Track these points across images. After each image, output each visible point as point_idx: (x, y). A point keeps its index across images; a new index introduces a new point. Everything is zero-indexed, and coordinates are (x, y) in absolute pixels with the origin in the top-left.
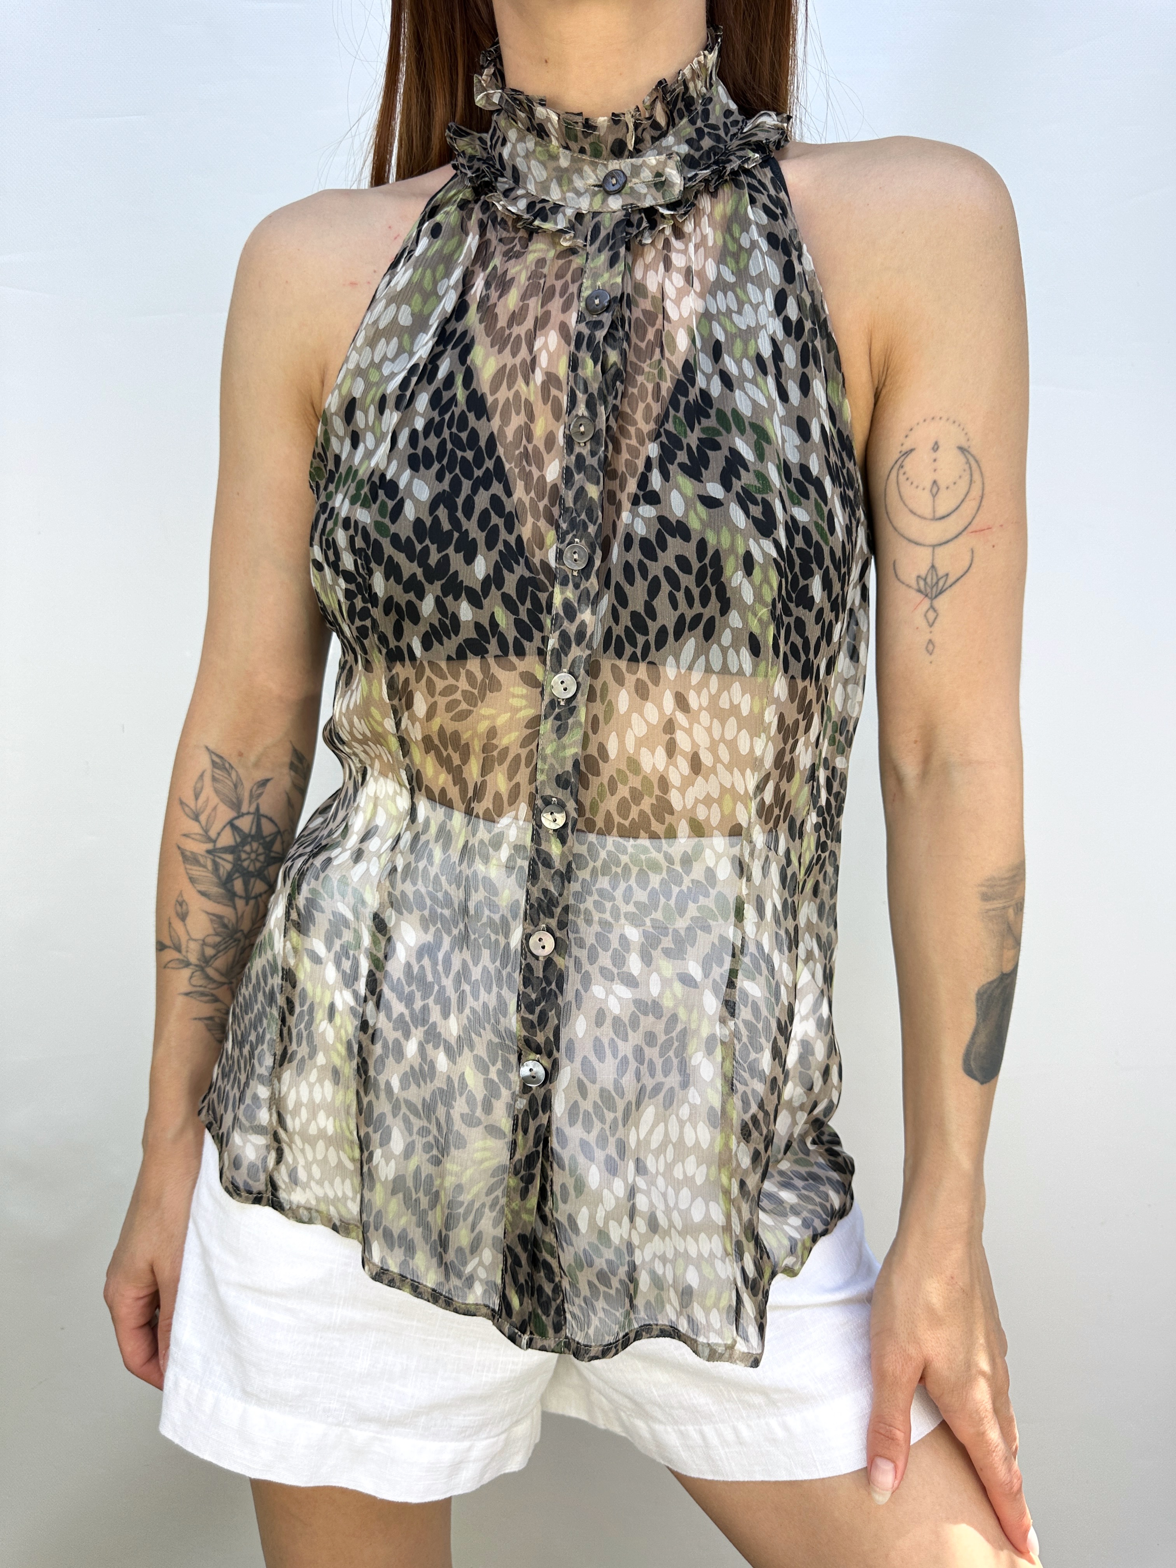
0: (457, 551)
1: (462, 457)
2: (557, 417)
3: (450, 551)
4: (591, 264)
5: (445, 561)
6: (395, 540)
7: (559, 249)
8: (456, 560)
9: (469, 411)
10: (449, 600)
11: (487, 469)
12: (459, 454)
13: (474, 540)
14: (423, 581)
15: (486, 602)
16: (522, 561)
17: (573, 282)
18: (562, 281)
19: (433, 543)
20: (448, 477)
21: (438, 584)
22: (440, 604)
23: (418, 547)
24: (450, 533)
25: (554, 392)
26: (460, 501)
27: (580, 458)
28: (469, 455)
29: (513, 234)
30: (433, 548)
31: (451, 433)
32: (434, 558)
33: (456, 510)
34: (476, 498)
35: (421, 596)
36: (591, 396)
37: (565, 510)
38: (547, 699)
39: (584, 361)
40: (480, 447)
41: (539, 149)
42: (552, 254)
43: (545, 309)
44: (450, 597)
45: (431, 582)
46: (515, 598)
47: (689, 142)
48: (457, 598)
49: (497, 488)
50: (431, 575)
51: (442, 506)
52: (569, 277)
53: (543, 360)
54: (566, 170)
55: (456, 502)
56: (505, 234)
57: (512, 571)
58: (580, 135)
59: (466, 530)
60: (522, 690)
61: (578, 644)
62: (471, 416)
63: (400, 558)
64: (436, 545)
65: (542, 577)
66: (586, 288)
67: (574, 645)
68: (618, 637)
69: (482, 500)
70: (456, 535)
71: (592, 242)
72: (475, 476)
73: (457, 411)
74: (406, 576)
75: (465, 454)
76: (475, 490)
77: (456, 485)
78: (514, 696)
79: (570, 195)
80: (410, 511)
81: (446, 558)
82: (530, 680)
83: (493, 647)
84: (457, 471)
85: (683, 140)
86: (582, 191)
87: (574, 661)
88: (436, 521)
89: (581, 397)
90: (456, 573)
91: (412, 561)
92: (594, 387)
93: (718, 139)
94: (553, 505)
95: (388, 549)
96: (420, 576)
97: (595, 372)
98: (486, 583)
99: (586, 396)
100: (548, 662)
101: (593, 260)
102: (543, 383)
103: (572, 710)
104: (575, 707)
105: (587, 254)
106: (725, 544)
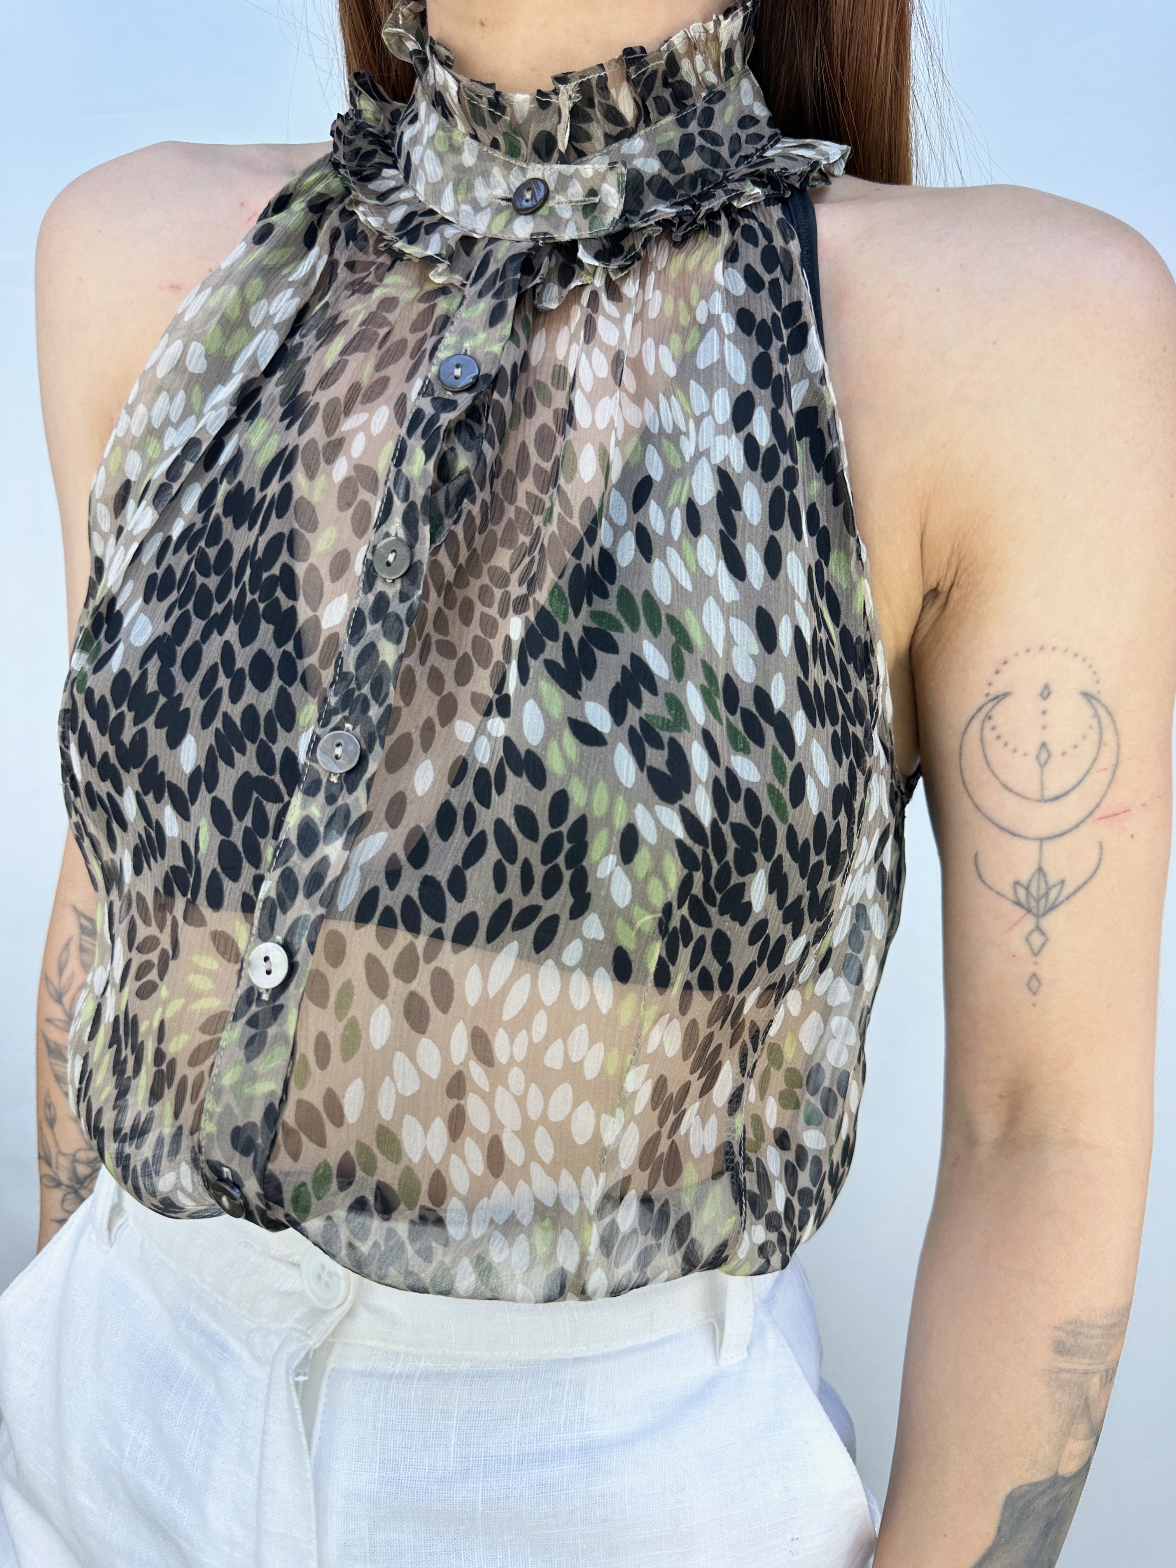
0: (159, 724)
1: (203, 585)
2: (361, 529)
3: (151, 724)
4: (464, 313)
5: (141, 739)
7: (425, 286)
8: (156, 740)
9: (226, 515)
10: (150, 801)
11: (230, 602)
13: (187, 710)
15: (193, 811)
16: (252, 748)
17: (431, 335)
18: (419, 335)
19: (130, 710)
20: (176, 613)
22: (141, 805)
23: (113, 713)
24: (155, 697)
25: (363, 495)
26: (182, 650)
27: (381, 602)
28: (213, 582)
29: (372, 258)
30: (129, 717)
31: (199, 549)
32: (128, 733)
33: (173, 664)
34: (204, 647)
35: (119, 789)
36: (411, 506)
37: (340, 677)
38: (242, 986)
39: (413, 450)
40: (231, 570)
41: (440, 134)
42: (412, 291)
43: (385, 372)
44: (151, 796)
46: (229, 806)
47: (665, 157)
50: (126, 758)
51: (156, 656)
52: (427, 328)
53: (357, 446)
54: (468, 170)
55: (175, 652)
56: (360, 257)
57: (232, 762)
58: (487, 117)
59: (180, 695)
60: (212, 962)
61: (308, 895)
62: (227, 523)
65: (278, 777)
66: (446, 348)
67: (300, 895)
68: (388, 908)
69: (212, 650)
70: (163, 700)
71: (475, 280)
72: (211, 614)
73: (213, 516)
74: (98, 755)
75: (207, 581)
76: (205, 634)
77: (182, 625)
79: (464, 208)
80: (116, 659)
81: (143, 734)
82: (226, 947)
84: (190, 605)
85: (655, 153)
86: (483, 203)
87: (293, 926)
88: (144, 677)
89: (399, 507)
90: (155, 759)
91: (103, 733)
92: (419, 493)
93: (716, 159)
95: (83, 712)
97: (425, 472)
98: (195, 779)
99: (405, 505)
100: (254, 920)
101: (468, 307)
102: (347, 480)
103: (277, 1011)
104: (281, 1007)
105: (464, 297)
106: (599, 809)
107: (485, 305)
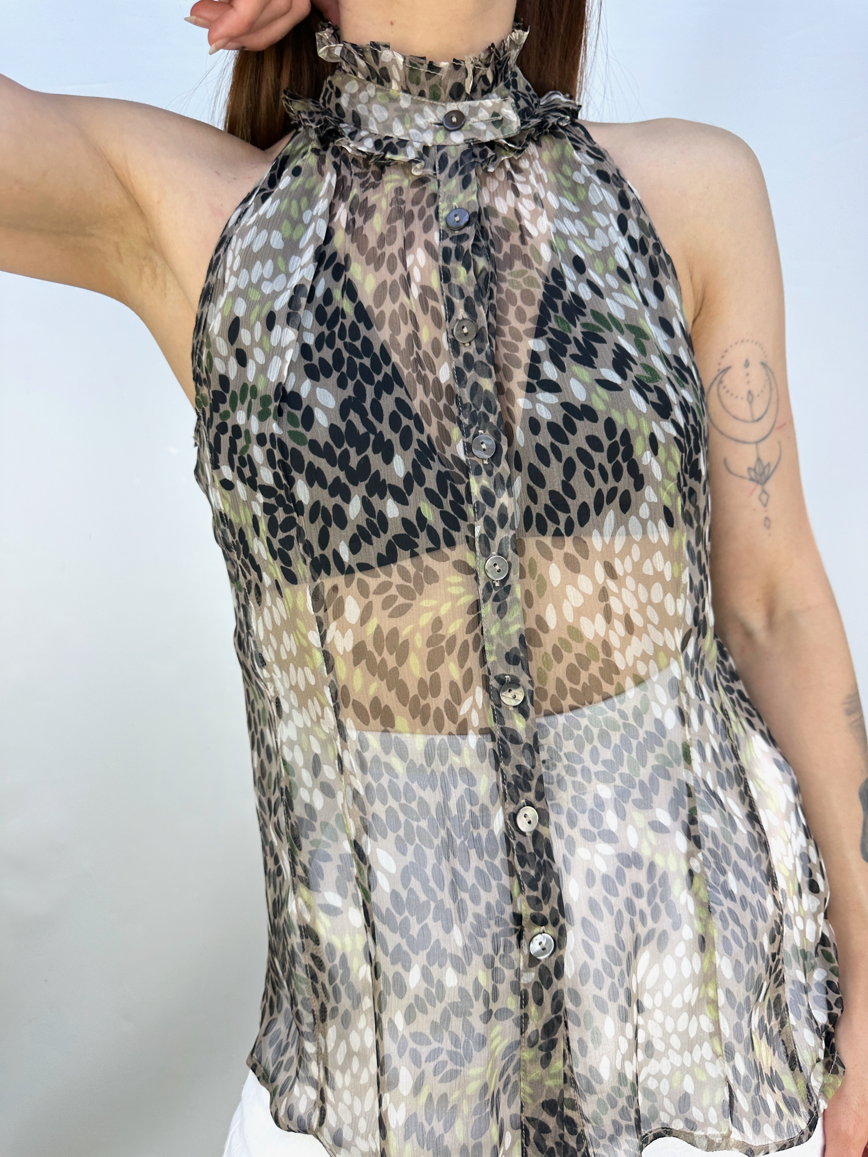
0: (375, 451)
1: (361, 364)
2: (438, 323)
3: (369, 452)
4: (443, 190)
5: (365, 463)
6: (314, 446)
7: (411, 178)
8: (376, 461)
9: (359, 322)
10: (375, 500)
11: (386, 374)
12: (358, 361)
13: (389, 441)
14: (348, 483)
15: (411, 498)
16: (436, 457)
17: (429, 206)
18: (419, 207)
19: (351, 447)
20: (351, 384)
21: (362, 485)
22: (367, 505)
23: (338, 452)
24: (366, 436)
25: (431, 303)
26: (367, 405)
27: (468, 358)
28: (367, 361)
29: (365, 170)
30: (352, 451)
31: (345, 344)
32: (354, 460)
33: (367, 414)
34: (381, 402)
35: (347, 499)
36: (468, 299)
37: (463, 407)
38: (482, 584)
39: (455, 269)
40: (375, 354)
41: (379, 94)
42: (406, 183)
43: (408, 230)
44: (376, 496)
45: (355, 484)
46: (437, 492)
48: (382, 496)
49: (398, 392)
50: (355, 477)
51: (352, 411)
52: (424, 203)
53: (416, 275)
54: (407, 110)
55: (364, 407)
56: (358, 171)
57: (429, 467)
58: (423, 77)
59: (381, 432)
60: (457, 578)
61: (502, 527)
62: (361, 326)
63: (321, 463)
64: (354, 448)
65: (456, 470)
66: (443, 210)
67: (498, 528)
68: (539, 515)
69: (388, 403)
70: (372, 437)
71: (442, 169)
72: (376, 381)
73: (347, 323)
74: (330, 481)
75: (362, 361)
76: (378, 394)
77: (359, 390)
78: (451, 585)
79: (412, 131)
80: (321, 419)
81: (366, 458)
82: (464, 568)
83: (423, 541)
84: (359, 377)
86: (425, 127)
87: (501, 544)
88: (350, 425)
90: (377, 473)
91: (333, 465)
92: (470, 291)
94: (451, 403)
95: (308, 456)
96: (344, 479)
97: (469, 278)
98: (408, 480)
99: (463, 301)
100: (478, 549)
101: (445, 185)
102: (420, 296)
103: (508, 590)
104: (510, 586)
105: (439, 181)
106: (632, 425)
107: (456, 181)
